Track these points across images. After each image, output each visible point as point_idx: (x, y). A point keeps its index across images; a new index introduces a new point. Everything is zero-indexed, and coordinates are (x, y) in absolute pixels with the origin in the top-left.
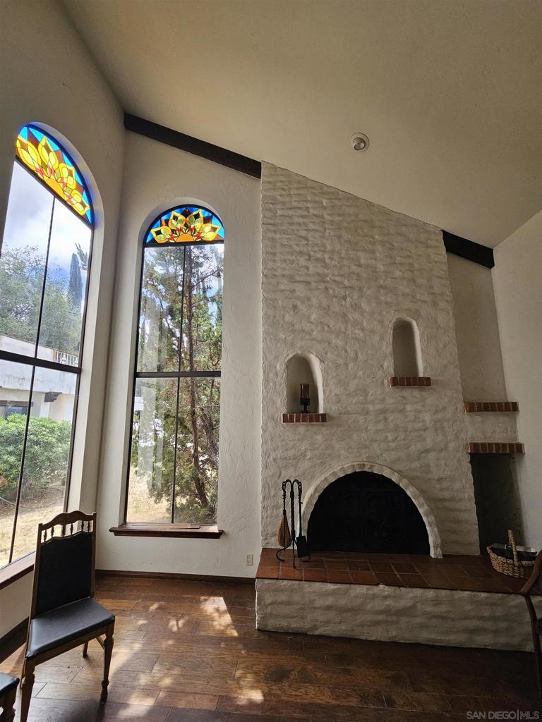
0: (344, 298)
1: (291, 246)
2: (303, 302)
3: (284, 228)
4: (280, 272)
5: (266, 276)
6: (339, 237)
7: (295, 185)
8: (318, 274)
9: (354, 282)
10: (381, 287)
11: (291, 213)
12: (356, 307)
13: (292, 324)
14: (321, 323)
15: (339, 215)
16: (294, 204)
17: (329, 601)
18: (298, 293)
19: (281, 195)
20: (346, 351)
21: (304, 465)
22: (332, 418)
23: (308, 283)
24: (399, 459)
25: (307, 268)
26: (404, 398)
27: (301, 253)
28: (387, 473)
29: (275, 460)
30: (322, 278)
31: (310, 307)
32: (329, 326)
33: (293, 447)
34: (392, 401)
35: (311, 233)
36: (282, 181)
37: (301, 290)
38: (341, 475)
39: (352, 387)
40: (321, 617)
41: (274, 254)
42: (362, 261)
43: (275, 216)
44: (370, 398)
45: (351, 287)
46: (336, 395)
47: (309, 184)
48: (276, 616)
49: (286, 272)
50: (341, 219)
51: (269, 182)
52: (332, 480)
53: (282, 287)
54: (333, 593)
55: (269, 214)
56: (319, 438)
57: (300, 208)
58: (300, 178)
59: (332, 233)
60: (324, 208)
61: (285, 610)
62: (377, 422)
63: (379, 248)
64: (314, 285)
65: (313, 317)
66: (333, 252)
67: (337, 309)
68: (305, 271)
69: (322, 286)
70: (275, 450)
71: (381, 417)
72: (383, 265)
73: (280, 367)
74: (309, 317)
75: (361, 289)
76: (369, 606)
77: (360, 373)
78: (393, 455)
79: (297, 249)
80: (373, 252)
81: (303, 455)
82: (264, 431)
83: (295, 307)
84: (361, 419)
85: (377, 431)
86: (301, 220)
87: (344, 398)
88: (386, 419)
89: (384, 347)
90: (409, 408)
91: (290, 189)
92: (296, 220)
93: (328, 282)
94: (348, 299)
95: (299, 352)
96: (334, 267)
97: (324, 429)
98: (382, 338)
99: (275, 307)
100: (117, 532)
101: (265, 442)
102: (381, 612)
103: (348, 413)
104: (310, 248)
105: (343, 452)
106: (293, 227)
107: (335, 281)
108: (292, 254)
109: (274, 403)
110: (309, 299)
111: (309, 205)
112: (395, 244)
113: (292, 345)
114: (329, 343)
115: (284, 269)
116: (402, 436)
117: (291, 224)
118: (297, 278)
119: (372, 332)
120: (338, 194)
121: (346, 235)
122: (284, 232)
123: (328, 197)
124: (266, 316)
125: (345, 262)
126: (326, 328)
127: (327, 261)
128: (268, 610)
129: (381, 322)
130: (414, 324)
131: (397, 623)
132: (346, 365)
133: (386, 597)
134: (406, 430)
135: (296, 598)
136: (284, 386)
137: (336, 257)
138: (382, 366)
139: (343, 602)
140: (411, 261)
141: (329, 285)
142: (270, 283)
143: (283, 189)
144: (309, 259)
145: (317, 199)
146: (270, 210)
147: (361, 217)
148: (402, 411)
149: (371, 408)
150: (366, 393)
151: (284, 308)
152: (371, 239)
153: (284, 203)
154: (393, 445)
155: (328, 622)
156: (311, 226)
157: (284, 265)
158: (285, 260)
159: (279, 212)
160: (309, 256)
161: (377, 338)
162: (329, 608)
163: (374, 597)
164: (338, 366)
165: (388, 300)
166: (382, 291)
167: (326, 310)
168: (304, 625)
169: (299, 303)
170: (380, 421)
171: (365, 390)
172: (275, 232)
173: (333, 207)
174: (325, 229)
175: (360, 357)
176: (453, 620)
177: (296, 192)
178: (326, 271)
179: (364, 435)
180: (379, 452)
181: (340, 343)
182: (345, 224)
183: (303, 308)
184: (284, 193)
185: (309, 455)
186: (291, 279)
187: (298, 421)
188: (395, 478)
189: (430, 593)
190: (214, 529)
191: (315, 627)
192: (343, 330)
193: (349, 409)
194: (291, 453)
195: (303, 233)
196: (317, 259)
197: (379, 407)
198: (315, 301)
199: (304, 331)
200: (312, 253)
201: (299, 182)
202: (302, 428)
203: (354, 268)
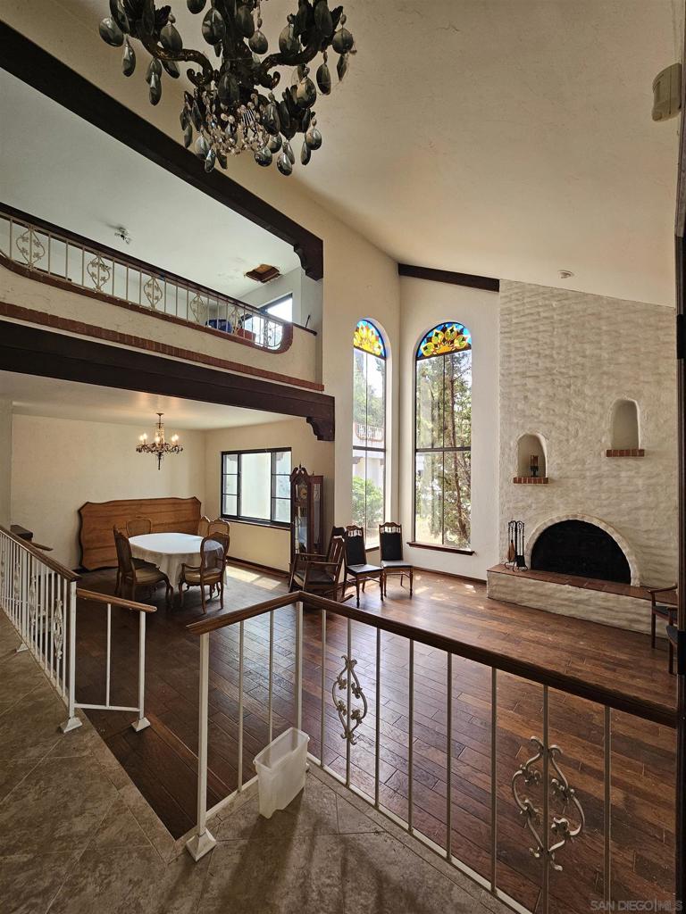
0: (569, 386)
1: (523, 348)
2: (532, 393)
3: (518, 333)
4: (514, 370)
5: (503, 375)
6: (567, 333)
7: (528, 294)
8: (547, 368)
9: (579, 372)
10: (604, 373)
11: (523, 319)
12: (579, 393)
13: (523, 411)
14: (547, 408)
15: (568, 313)
16: (527, 311)
17: (532, 588)
18: (529, 386)
19: (516, 306)
20: (568, 430)
21: (530, 513)
22: (553, 481)
23: (537, 377)
24: (609, 513)
25: (537, 364)
26: (619, 466)
27: (532, 353)
28: (595, 523)
29: (508, 508)
30: (549, 371)
31: (539, 396)
32: (554, 411)
33: (522, 501)
34: (606, 468)
35: (541, 334)
36: (517, 293)
37: (530, 383)
38: (557, 521)
39: (572, 458)
40: (526, 597)
41: (509, 356)
42: (588, 353)
43: (511, 325)
44: (587, 466)
45: (575, 377)
46: (558, 464)
47: (541, 290)
48: (499, 592)
49: (520, 370)
50: (569, 316)
51: (506, 297)
52: (550, 524)
53: (515, 382)
54: (534, 585)
55: (505, 324)
56: (543, 496)
57: (532, 314)
58: (533, 287)
59: (560, 331)
60: (554, 309)
61: (504, 590)
62: (592, 485)
63: (605, 338)
64: (542, 378)
65: (541, 404)
66: (560, 347)
67: (561, 397)
68: (535, 367)
69: (549, 378)
70: (508, 502)
71: (597, 480)
72: (608, 353)
73: (513, 443)
74: (537, 405)
75: (584, 378)
76: (558, 595)
77: (579, 447)
78: (605, 510)
79: (528, 349)
80: (599, 342)
81: (530, 506)
82: (501, 488)
83: (526, 397)
84: (578, 482)
85: (592, 492)
86: (532, 324)
87: (564, 466)
88: (601, 483)
89: (603, 425)
90: (623, 474)
91: (524, 298)
92: (528, 325)
93: (554, 374)
94: (572, 387)
95: (529, 432)
96: (561, 360)
97: (546, 489)
98: (601, 417)
99: (509, 399)
100: (411, 545)
101: (501, 496)
102: (566, 600)
103: (568, 477)
104: (539, 347)
105: (561, 506)
106: (526, 332)
107: (561, 373)
108: (524, 354)
109: (508, 469)
110: (537, 390)
111: (541, 309)
112: (622, 331)
113: (523, 427)
114: (553, 424)
115: (517, 367)
116: (614, 496)
117: (524, 329)
118: (528, 374)
119: (593, 413)
120: (567, 294)
121: (572, 331)
122: (518, 337)
123: (557, 299)
124: (503, 406)
125: (572, 355)
126: (552, 412)
127: (555, 356)
128: (494, 588)
129: (602, 404)
130: (636, 402)
131: (576, 607)
132: (567, 440)
133: (569, 592)
134: (618, 491)
135: (510, 584)
136: (516, 457)
137: (563, 351)
138: (600, 441)
139: (540, 590)
140: (638, 345)
141: (554, 377)
142: (506, 381)
143: (518, 300)
144: (539, 357)
145: (547, 302)
146: (507, 320)
147: (589, 311)
148: (617, 477)
149: (588, 474)
150: (584, 463)
151: (516, 398)
152: (598, 331)
153: (517, 312)
154: (605, 503)
155: (529, 600)
156: (542, 328)
157: (518, 365)
158: (518, 361)
159: (515, 321)
160: (539, 354)
161: (597, 418)
162: (531, 592)
163: (561, 590)
164: (561, 441)
165: (611, 384)
166: (605, 377)
167: (552, 398)
168: (516, 599)
169: (529, 394)
170: (595, 484)
171: (583, 460)
172: (510, 338)
173: (562, 307)
174: (554, 329)
175: (580, 434)
176: (617, 612)
177: (529, 300)
178: (553, 365)
179: (580, 495)
180: (593, 507)
181: (563, 424)
182: (573, 321)
183: (532, 398)
184: (518, 303)
185: (534, 506)
186: (523, 375)
187: (525, 482)
188: (602, 526)
189: (602, 594)
190: (469, 550)
191: (521, 602)
192: (566, 413)
193: (568, 474)
194: (520, 505)
195: (534, 335)
196: (546, 356)
197: (595, 473)
198: (543, 392)
199: (533, 416)
200: (541, 351)
201: (532, 290)
202: (529, 488)
203: (579, 359)
